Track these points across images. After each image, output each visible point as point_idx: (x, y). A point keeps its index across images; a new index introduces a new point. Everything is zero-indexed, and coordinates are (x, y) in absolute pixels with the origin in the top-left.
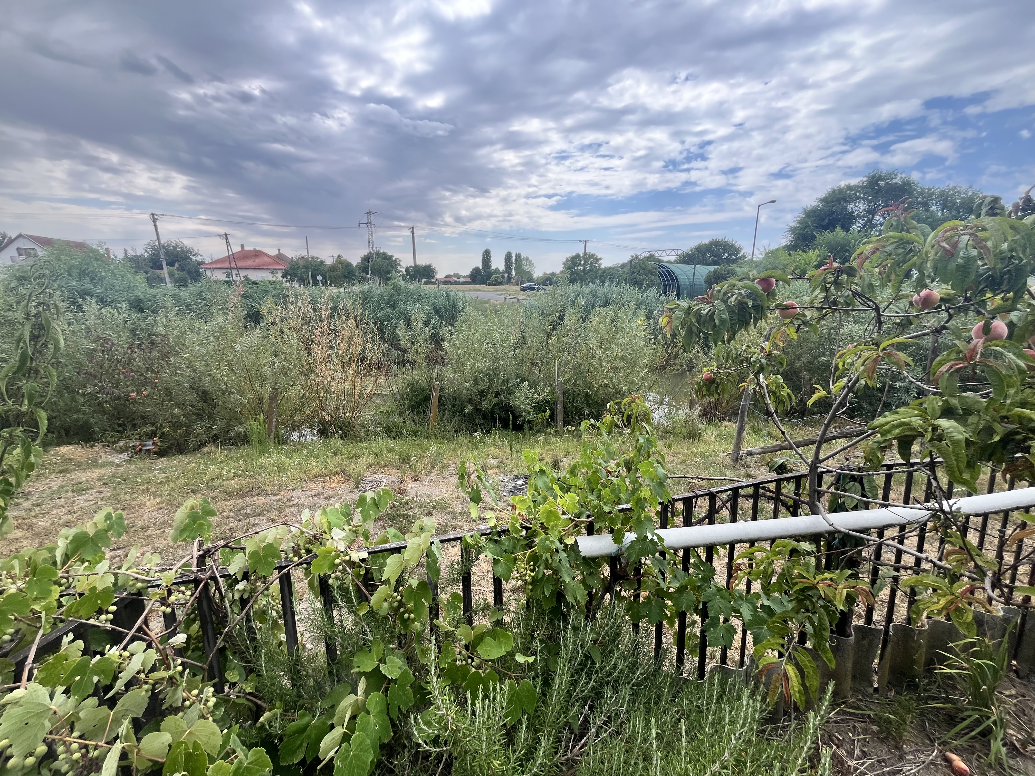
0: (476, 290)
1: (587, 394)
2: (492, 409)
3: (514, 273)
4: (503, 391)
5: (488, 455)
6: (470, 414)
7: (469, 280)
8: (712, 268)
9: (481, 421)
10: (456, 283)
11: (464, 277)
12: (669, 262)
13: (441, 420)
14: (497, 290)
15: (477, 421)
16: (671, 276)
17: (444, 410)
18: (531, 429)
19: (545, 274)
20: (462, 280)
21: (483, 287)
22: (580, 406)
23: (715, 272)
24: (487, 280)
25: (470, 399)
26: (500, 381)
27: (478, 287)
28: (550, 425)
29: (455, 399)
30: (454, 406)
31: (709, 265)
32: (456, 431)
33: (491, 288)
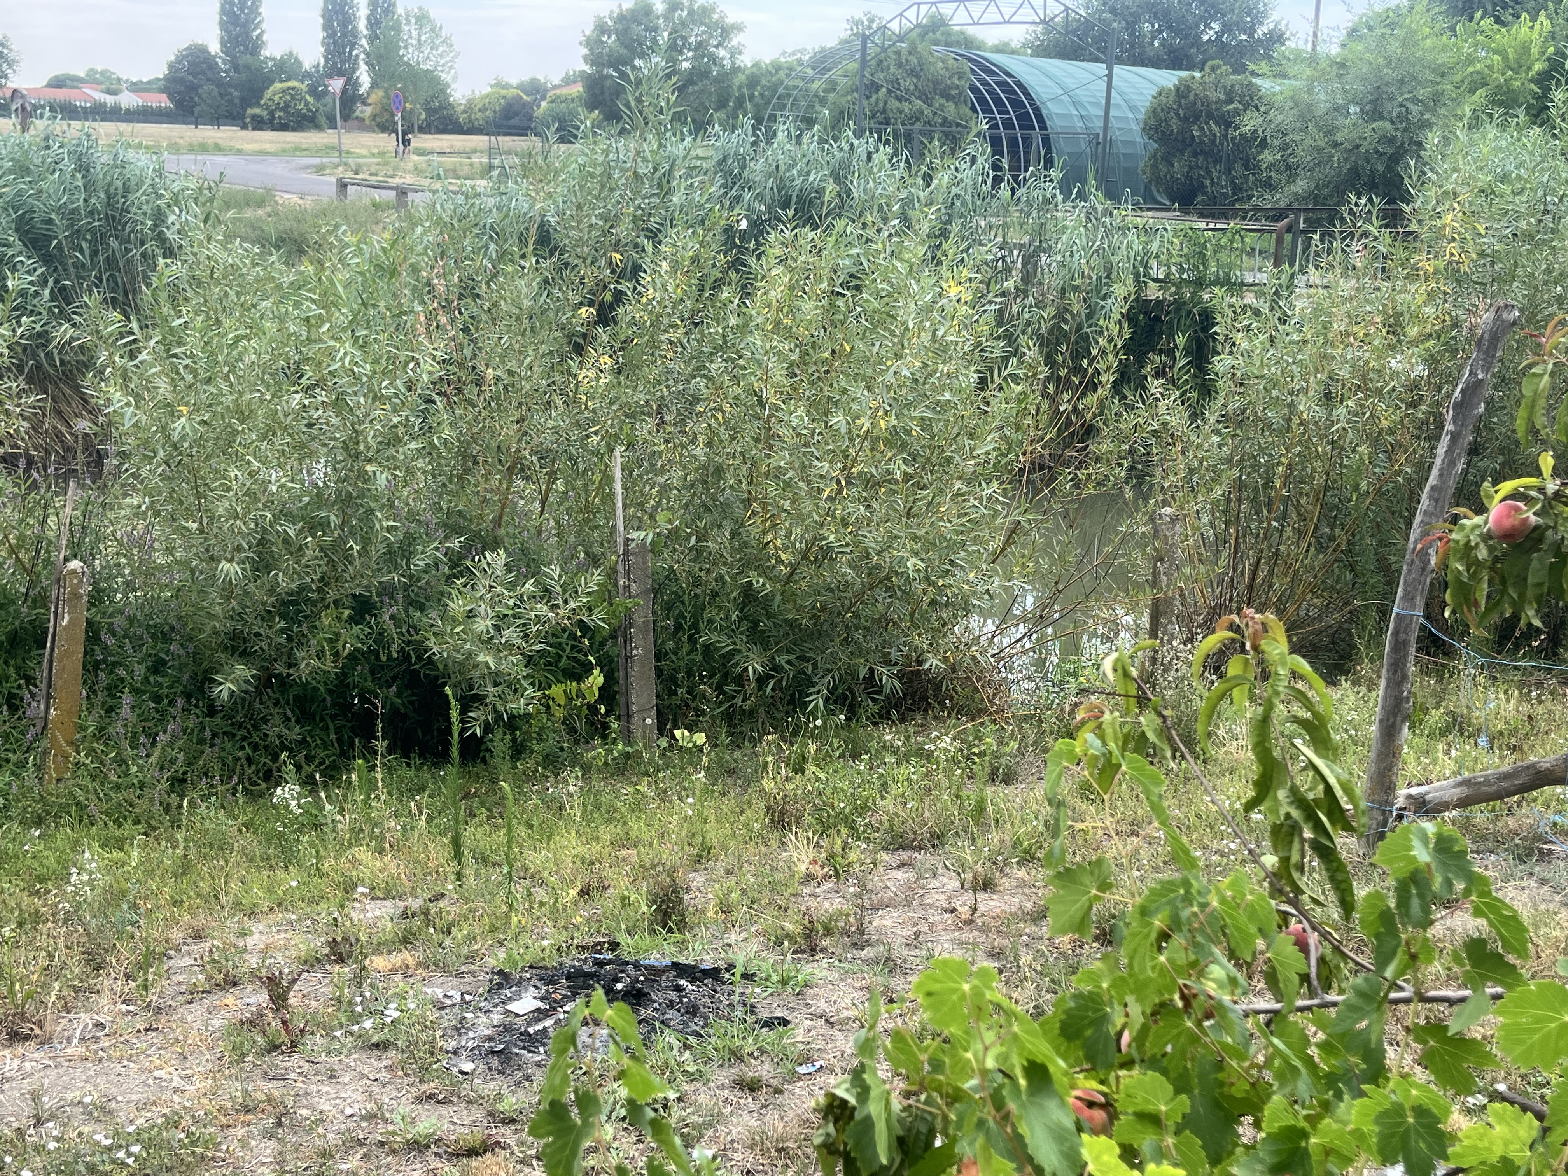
0: (203, 148)
1: (748, 592)
2: (343, 675)
3: (364, 77)
4: (387, 590)
5: (349, 887)
6: (239, 701)
7: (163, 101)
8: (1169, 79)
9: (294, 733)
10: (100, 113)
11: (136, 87)
12: (1001, 49)
13: (101, 733)
14: (298, 150)
15: (275, 729)
16: (1017, 104)
17: (113, 690)
18: (518, 751)
19: (499, 85)
20: (128, 100)
21: (228, 135)
22: (724, 644)
23: (1182, 91)
24: (246, 103)
25: (234, 636)
26: (377, 550)
27: (208, 133)
28: (603, 730)
29: (163, 635)
30: (157, 667)
31: (1155, 63)
32: (179, 783)
33: (268, 139)
